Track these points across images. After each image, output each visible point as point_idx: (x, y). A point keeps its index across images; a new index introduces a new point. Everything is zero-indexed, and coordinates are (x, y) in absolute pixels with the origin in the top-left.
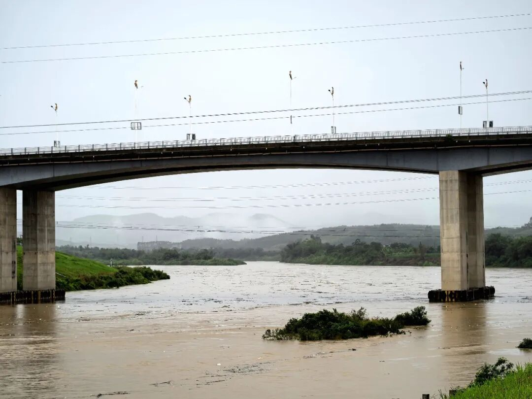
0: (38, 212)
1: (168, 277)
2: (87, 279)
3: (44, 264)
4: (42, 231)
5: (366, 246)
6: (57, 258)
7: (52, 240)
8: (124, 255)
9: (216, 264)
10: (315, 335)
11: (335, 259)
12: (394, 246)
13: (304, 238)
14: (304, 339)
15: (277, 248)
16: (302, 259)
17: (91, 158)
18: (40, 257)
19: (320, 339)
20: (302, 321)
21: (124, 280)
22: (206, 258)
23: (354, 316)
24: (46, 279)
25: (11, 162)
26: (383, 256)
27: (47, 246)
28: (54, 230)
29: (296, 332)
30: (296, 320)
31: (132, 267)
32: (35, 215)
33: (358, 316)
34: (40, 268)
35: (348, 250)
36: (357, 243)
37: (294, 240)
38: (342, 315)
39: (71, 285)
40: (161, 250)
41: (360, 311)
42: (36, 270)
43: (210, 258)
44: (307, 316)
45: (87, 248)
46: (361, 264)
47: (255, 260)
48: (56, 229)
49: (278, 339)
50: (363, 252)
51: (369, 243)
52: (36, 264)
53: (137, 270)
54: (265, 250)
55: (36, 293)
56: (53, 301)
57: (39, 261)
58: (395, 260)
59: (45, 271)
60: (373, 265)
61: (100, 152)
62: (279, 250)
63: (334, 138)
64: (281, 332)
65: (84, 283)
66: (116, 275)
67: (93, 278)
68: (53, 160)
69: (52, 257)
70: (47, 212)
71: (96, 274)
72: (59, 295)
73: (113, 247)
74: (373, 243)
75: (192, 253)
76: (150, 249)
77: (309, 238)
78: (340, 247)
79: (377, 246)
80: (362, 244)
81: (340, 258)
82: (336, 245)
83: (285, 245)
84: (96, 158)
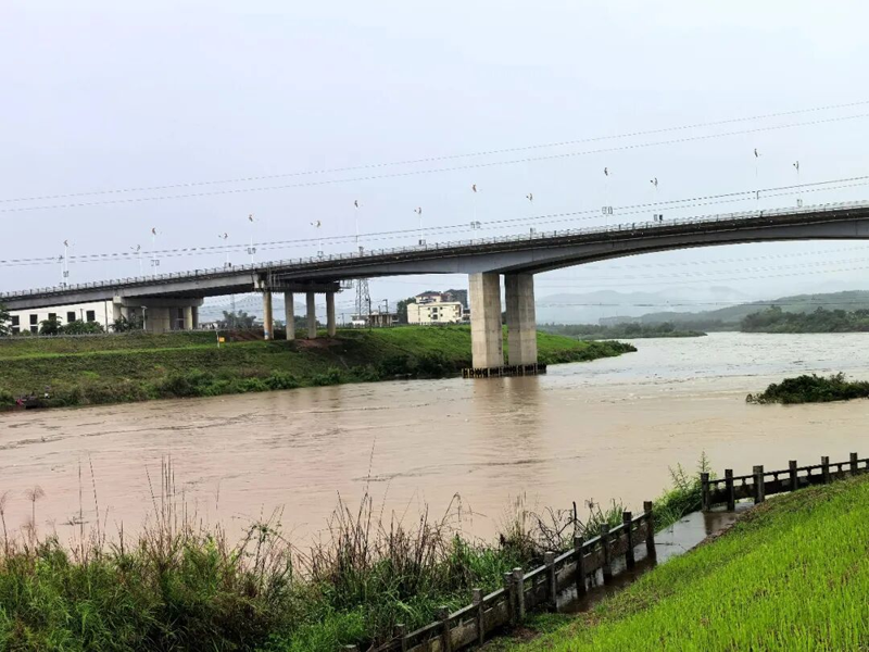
0: (520, 294)
1: (635, 350)
2: (562, 354)
3: (526, 341)
4: (523, 310)
5: (830, 314)
6: (538, 335)
7: (533, 318)
8: (588, 330)
9: (677, 336)
10: (795, 398)
11: (798, 327)
12: (858, 312)
13: (763, 309)
14: (787, 402)
15: (736, 319)
16: (762, 328)
17: (567, 243)
18: (523, 335)
19: (802, 402)
20: (782, 386)
21: (596, 354)
22: (666, 331)
23: (833, 380)
24: (528, 354)
25: (495, 249)
26: (847, 322)
27: (528, 324)
28: (534, 310)
29: (778, 396)
30: (775, 385)
31: (600, 341)
32: (517, 297)
33: (837, 380)
34: (523, 345)
35: (811, 318)
36: (820, 311)
37: (754, 310)
38: (822, 379)
39: (549, 359)
40: (623, 325)
41: (838, 375)
42: (519, 346)
43: (671, 330)
44: (786, 381)
45: (553, 325)
46: (825, 331)
47: (717, 331)
48: (536, 308)
49: (762, 403)
50: (826, 319)
51: (832, 311)
52: (519, 342)
53: (606, 344)
54: (725, 321)
55: (520, 367)
56: (536, 374)
57: (522, 338)
58: (860, 327)
59: (528, 347)
60: (838, 332)
61: (574, 237)
62: (737, 320)
63: (801, 210)
64: (762, 397)
65: (560, 357)
66: (588, 349)
67: (568, 352)
68: (531, 246)
69: (533, 334)
70: (527, 293)
71: (569, 348)
72: (541, 368)
73: (578, 323)
74: (836, 311)
75: (653, 326)
76: (611, 325)
77: (770, 308)
78: (801, 316)
79: (841, 314)
80: (825, 311)
81: (802, 326)
82: (798, 313)
83: (744, 315)
84: (572, 242)
